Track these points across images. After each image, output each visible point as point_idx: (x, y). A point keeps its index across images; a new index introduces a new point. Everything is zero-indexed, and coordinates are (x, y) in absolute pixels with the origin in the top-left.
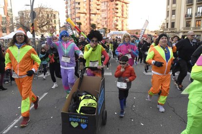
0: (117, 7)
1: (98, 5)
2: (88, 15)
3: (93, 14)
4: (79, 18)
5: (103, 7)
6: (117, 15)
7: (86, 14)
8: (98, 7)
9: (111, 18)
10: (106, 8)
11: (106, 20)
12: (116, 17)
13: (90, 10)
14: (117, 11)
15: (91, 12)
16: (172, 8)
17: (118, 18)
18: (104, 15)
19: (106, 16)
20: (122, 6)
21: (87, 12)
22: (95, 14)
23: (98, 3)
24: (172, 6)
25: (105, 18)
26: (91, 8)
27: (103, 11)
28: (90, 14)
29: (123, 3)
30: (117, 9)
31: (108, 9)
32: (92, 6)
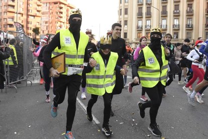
0: (61, 10)
1: (39, 6)
2: (25, 17)
3: (31, 15)
4: (13, 18)
5: (44, 8)
6: (61, 20)
7: (22, 14)
8: (39, 8)
9: (54, 23)
10: (48, 10)
11: (47, 25)
12: (59, 23)
13: (28, 10)
14: (61, 15)
15: (30, 13)
17: (62, 24)
18: (45, 18)
19: (47, 20)
20: (67, 11)
21: (24, 12)
22: (34, 16)
23: (39, 3)
25: (46, 23)
26: (30, 8)
27: (43, 13)
28: (28, 15)
29: (68, 8)
30: (61, 13)
31: (51, 11)
32: (31, 5)
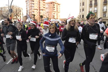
0: (54, 6)
1: (44, 5)
2: (38, 11)
3: (41, 10)
4: (34, 12)
6: (54, 10)
8: (44, 6)
9: (51, 12)
10: (48, 7)
11: (48, 13)
12: (53, 12)
13: (40, 8)
14: (54, 8)
15: (40, 9)
16: (82, 7)
17: (55, 12)
18: (47, 10)
19: (48, 11)
20: (57, 6)
21: (38, 9)
22: (42, 10)
24: (82, 6)
25: (48, 12)
26: (40, 7)
27: (46, 8)
28: (40, 10)
29: (57, 4)
30: (54, 7)
31: (50, 7)
32: (41, 5)
